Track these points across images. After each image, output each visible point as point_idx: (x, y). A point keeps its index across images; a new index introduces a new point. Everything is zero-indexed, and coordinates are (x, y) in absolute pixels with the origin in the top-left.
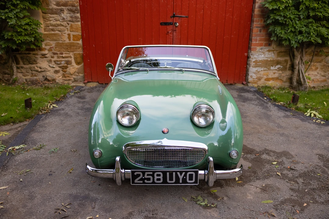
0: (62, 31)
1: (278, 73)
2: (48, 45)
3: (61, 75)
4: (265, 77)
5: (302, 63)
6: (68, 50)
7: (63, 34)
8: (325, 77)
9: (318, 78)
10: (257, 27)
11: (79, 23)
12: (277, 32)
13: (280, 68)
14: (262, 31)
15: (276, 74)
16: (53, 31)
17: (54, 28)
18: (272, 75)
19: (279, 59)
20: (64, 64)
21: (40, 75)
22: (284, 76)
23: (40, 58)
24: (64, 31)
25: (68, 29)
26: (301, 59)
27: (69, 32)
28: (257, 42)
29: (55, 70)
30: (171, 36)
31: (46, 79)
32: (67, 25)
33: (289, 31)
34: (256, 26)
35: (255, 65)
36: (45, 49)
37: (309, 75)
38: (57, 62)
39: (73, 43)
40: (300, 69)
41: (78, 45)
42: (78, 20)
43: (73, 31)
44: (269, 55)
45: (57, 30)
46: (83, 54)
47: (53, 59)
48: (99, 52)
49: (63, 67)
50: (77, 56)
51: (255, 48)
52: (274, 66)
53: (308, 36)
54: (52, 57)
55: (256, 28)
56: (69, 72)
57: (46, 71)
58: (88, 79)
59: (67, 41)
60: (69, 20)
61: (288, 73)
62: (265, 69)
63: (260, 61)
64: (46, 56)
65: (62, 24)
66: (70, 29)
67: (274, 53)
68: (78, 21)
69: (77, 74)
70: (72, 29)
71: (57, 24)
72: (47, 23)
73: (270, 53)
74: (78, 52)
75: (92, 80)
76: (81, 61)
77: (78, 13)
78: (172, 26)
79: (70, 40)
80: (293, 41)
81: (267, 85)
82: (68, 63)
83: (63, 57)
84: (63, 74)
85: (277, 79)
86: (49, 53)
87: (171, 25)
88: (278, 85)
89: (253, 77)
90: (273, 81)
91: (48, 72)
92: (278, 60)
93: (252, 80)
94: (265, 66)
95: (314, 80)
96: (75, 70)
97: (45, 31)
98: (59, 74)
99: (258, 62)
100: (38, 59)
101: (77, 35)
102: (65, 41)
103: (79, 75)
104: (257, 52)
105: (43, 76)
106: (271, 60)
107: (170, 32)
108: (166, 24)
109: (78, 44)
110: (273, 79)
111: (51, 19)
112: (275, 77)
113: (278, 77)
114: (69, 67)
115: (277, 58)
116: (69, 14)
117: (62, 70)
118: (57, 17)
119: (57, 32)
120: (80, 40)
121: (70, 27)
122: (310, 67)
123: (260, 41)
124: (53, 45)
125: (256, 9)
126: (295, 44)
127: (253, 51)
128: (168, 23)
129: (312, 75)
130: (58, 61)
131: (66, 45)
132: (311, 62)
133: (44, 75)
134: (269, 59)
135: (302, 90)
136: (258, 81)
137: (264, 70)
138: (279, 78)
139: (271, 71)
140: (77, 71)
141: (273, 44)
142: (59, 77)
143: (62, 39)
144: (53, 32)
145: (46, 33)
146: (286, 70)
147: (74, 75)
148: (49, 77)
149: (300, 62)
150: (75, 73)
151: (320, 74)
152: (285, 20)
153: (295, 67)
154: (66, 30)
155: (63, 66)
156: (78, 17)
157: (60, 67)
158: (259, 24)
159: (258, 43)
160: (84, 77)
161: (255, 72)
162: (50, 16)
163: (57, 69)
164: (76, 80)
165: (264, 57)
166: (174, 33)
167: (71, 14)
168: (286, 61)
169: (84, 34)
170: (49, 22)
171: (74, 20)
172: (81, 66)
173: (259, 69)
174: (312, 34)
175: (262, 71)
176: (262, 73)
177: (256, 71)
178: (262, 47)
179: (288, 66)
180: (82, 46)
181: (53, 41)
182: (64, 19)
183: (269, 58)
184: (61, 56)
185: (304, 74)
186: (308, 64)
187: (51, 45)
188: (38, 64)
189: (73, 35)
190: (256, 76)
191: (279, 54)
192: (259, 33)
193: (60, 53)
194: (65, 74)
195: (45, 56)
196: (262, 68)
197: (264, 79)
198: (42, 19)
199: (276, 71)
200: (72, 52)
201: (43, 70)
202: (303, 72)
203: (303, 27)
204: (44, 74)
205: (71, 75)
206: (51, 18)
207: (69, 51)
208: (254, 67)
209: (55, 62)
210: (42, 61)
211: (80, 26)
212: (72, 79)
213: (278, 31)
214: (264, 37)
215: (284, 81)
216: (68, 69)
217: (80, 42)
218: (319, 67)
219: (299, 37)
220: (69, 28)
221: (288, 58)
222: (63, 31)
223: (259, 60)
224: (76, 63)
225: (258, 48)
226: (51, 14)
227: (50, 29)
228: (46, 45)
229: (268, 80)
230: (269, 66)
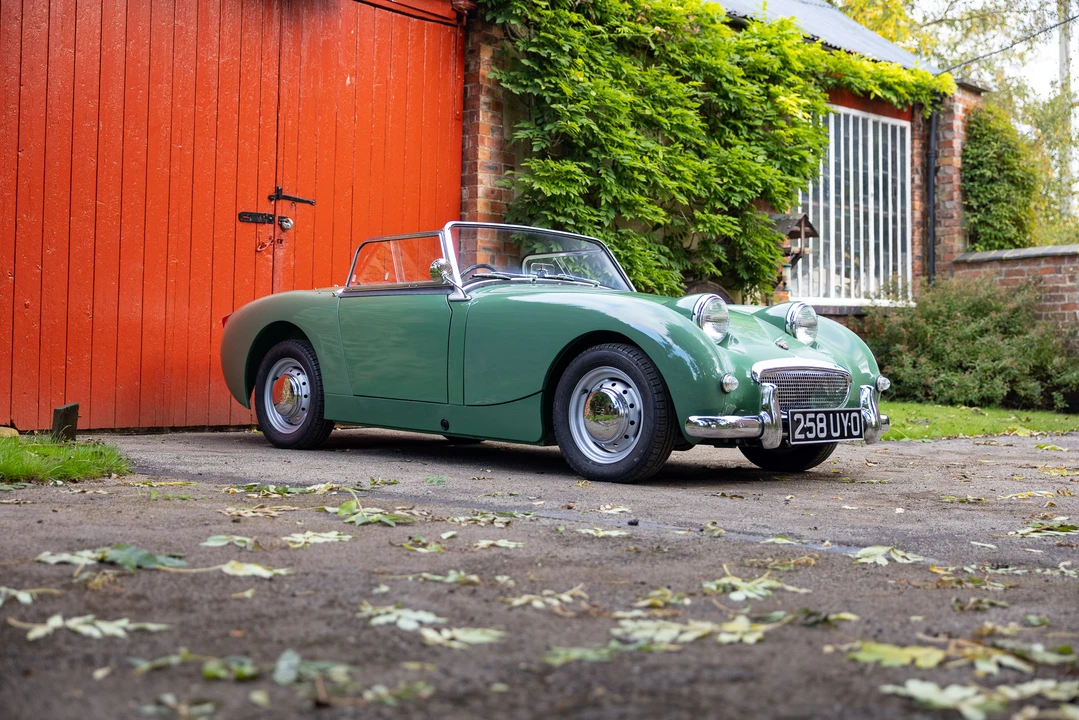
30: (267, 260)
78: (272, 225)
87: (270, 222)
107: (268, 244)
108: (256, 218)
125: (478, 200)
128: (262, 215)
158: (488, 242)
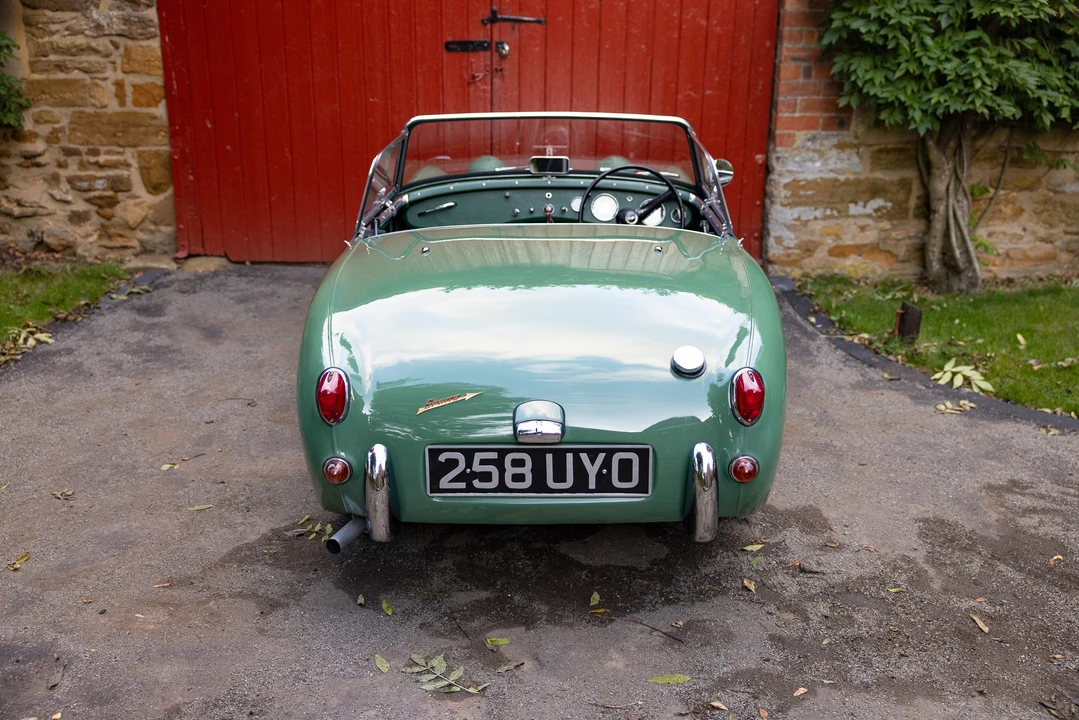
0: (93, 69)
1: (875, 228)
2: (46, 122)
3: (96, 231)
4: (830, 242)
5: (961, 190)
6: (117, 140)
7: (99, 82)
8: (1052, 242)
9: (1025, 247)
10: (794, 59)
11: (156, 44)
12: (858, 77)
13: (884, 211)
14: (813, 74)
15: (868, 233)
16: (62, 71)
17: (64, 61)
18: (854, 236)
19: (879, 175)
20: (104, 190)
21: (18, 229)
22: (899, 240)
23: (19, 169)
24: (102, 70)
25: (114, 63)
26: (957, 178)
27: (120, 75)
28: (797, 115)
29: (72, 212)
30: (484, 91)
31: (41, 244)
32: (112, 48)
33: (899, 74)
34: (791, 54)
35: (792, 196)
36: (36, 135)
37: (990, 235)
38: (78, 184)
39: (135, 113)
40: (951, 213)
41: (154, 122)
42: (151, 33)
43: (132, 72)
44: (842, 160)
45: (76, 68)
46: (171, 155)
47: (63, 173)
48: (228, 147)
49: (99, 202)
50: (148, 163)
51: (789, 135)
52: (861, 203)
53: (966, 91)
54: (61, 165)
55: (792, 64)
56: (122, 218)
57: (42, 215)
58: (189, 246)
59: (114, 106)
60: (120, 32)
61: (913, 227)
62: (828, 212)
63: (810, 184)
64: (39, 160)
65: (94, 44)
66: (123, 63)
67: (858, 153)
68: (153, 37)
69: (153, 227)
70: (128, 63)
71: (75, 46)
72: (40, 40)
73: (844, 155)
74: (154, 148)
75: (203, 246)
76: (163, 181)
77: (149, 6)
78: (488, 53)
79: (122, 103)
80: (914, 109)
81: (836, 271)
82: (119, 186)
83: (101, 166)
84: (103, 225)
85: (873, 249)
86: (51, 149)
87: (485, 49)
88: (879, 271)
89: (785, 244)
90: (860, 255)
91: (46, 219)
92: (875, 179)
93: (782, 252)
94: (828, 203)
95: (1011, 254)
96: (143, 214)
97: (33, 72)
98: (88, 227)
99: (803, 187)
100: (10, 173)
101: (147, 84)
102: (105, 106)
103: (160, 231)
104: (797, 149)
105: (31, 234)
106: (848, 180)
107: (481, 75)
108: (466, 46)
109: (154, 118)
110: (859, 249)
111: (53, 27)
112: (868, 241)
113: (878, 244)
114: (123, 201)
115: (872, 171)
116: (119, 8)
117: (98, 213)
118: (74, 21)
119: (76, 74)
120: (159, 102)
121: (122, 56)
122: (993, 208)
123: (806, 109)
124: (64, 122)
126: (922, 121)
127: (781, 145)
128: (472, 43)
129: (1001, 236)
130: (80, 179)
131: (110, 123)
132: (997, 188)
133: (34, 230)
134: (842, 178)
135: (961, 291)
136: (804, 258)
137: (825, 218)
138: (882, 246)
139: (850, 219)
140: (150, 216)
141: (853, 123)
142: (87, 236)
143: (93, 101)
144: (61, 76)
145: (36, 77)
146: (906, 218)
147: (141, 230)
148: (49, 236)
149: (951, 187)
150: (143, 221)
151: (1034, 233)
152: (882, 32)
153: (933, 207)
154: (110, 66)
155: (100, 198)
156: (151, 21)
157: (88, 201)
158: (801, 49)
159: (800, 118)
160: (176, 238)
161: (793, 222)
162: (50, 18)
163: (81, 206)
164: (148, 248)
165: (823, 168)
166: (495, 80)
167: (123, 10)
168: (905, 184)
169: (174, 82)
170: (46, 39)
171: (136, 30)
172: (166, 199)
173: (808, 213)
174: (978, 85)
175: (816, 218)
176: (818, 226)
177: (795, 220)
178: (814, 132)
179: (913, 202)
180: (167, 124)
181: (61, 106)
182: (99, 27)
183: (841, 172)
184: (93, 159)
185: (966, 232)
186: (985, 196)
187: (57, 122)
188: (12, 189)
189: (134, 86)
190: (796, 238)
191: (880, 157)
192: (801, 80)
193: (89, 150)
194: (108, 227)
195: (34, 161)
196: (816, 209)
197: (826, 248)
198: (23, 27)
199: (870, 222)
200: (129, 146)
201: (29, 211)
202: (963, 224)
203: (948, 60)
204: (32, 224)
205: (132, 229)
206: (54, 23)
207: (121, 143)
208: (788, 204)
209: (70, 181)
210: (25, 179)
211: (159, 54)
212: (134, 243)
213: (860, 73)
214: (821, 97)
215: (900, 259)
216: (118, 210)
217: (161, 111)
218: (1028, 207)
219: (936, 96)
220: (119, 61)
221: (911, 174)
222: (97, 72)
223: (806, 180)
224: (146, 185)
225: (801, 136)
226: (54, 11)
227: (50, 62)
228: (37, 122)
229: (839, 252)
230: (842, 201)
